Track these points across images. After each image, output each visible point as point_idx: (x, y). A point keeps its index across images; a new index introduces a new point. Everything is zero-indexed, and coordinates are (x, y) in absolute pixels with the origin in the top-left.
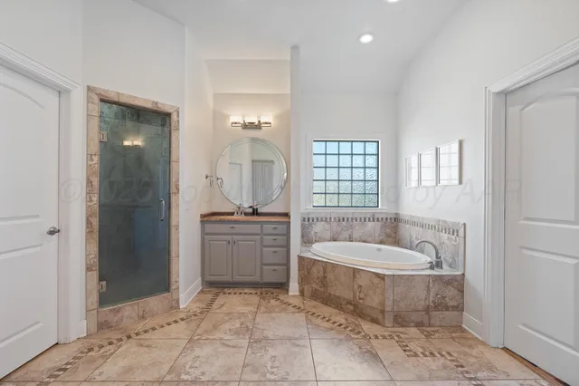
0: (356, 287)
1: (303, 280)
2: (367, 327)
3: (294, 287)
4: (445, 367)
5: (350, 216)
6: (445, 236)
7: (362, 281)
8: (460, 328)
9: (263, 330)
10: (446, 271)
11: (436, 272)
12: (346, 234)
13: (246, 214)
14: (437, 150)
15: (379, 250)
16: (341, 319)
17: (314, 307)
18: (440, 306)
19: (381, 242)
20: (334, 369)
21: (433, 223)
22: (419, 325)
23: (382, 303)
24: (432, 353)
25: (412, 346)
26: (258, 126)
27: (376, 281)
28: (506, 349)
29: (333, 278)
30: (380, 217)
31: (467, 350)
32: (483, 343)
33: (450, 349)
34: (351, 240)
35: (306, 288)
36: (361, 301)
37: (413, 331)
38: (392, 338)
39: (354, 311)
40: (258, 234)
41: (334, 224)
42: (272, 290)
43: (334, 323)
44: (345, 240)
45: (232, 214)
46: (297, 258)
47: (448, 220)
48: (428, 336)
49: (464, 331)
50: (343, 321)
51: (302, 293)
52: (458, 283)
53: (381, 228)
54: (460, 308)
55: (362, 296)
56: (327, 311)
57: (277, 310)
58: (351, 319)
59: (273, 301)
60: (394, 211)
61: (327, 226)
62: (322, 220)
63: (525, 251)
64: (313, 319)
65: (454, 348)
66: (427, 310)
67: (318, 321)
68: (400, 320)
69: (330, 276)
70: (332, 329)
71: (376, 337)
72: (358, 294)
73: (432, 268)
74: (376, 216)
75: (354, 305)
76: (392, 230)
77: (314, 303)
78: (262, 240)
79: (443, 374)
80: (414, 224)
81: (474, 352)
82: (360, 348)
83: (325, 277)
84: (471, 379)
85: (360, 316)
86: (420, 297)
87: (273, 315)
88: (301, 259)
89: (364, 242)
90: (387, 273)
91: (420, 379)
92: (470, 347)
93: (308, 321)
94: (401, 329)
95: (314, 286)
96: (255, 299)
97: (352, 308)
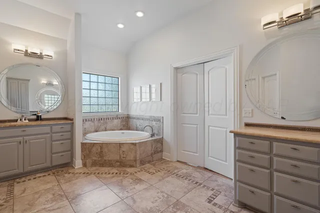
0: (121, 153)
1: (85, 157)
2: (129, 170)
3: (78, 163)
4: (165, 174)
5: (105, 117)
6: (154, 123)
7: (124, 149)
8: (162, 159)
9: (74, 191)
10: (156, 137)
11: (153, 138)
12: (103, 127)
13: (29, 120)
14: (150, 86)
15: (123, 133)
16: (115, 171)
17: (97, 170)
18: (156, 152)
19: (121, 129)
20: (127, 192)
21: (148, 118)
22: (149, 162)
23: (135, 157)
24: (159, 171)
25: (151, 170)
26: (40, 57)
27: (132, 147)
28: (178, 161)
29: (107, 151)
30: (120, 117)
31: (168, 165)
32: (171, 162)
33: (163, 167)
34: (106, 130)
35: (87, 161)
36: (124, 159)
37: (148, 165)
38: (142, 171)
39: (120, 165)
40: (48, 133)
41: (96, 122)
42: (62, 169)
43: (113, 173)
44: (103, 130)
45: (16, 121)
46: (80, 145)
47: (155, 115)
48: (154, 165)
49: (164, 159)
50: (117, 171)
51: (85, 165)
52: (161, 141)
53: (121, 122)
54: (162, 151)
55: (125, 156)
56: (106, 169)
57: (73, 179)
58: (120, 169)
59: (66, 175)
60: (126, 113)
61: (92, 124)
62: (89, 121)
63: (184, 125)
64: (100, 175)
65: (164, 166)
66: (152, 155)
67: (104, 175)
68: (142, 163)
69: (105, 150)
70: (113, 177)
71: (136, 173)
72: (122, 155)
73: (152, 137)
74: (119, 116)
75: (120, 162)
76: (126, 123)
77: (94, 168)
78: (51, 137)
79: (165, 176)
80: (138, 119)
81: (170, 165)
82: (132, 179)
83: (102, 152)
84: (174, 174)
85: (124, 167)
86: (149, 149)
87: (74, 182)
88: (83, 144)
89: (112, 130)
90: (137, 142)
91: (160, 180)
92: (168, 164)
93: (99, 178)
94: (143, 166)
95: (94, 158)
96: (51, 178)
97: (119, 163)
